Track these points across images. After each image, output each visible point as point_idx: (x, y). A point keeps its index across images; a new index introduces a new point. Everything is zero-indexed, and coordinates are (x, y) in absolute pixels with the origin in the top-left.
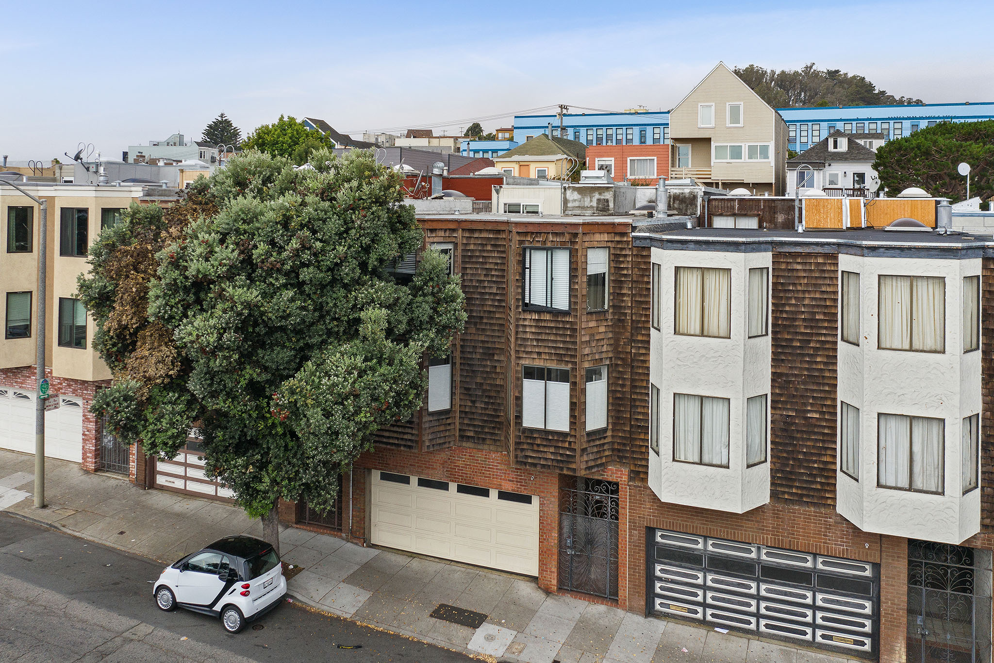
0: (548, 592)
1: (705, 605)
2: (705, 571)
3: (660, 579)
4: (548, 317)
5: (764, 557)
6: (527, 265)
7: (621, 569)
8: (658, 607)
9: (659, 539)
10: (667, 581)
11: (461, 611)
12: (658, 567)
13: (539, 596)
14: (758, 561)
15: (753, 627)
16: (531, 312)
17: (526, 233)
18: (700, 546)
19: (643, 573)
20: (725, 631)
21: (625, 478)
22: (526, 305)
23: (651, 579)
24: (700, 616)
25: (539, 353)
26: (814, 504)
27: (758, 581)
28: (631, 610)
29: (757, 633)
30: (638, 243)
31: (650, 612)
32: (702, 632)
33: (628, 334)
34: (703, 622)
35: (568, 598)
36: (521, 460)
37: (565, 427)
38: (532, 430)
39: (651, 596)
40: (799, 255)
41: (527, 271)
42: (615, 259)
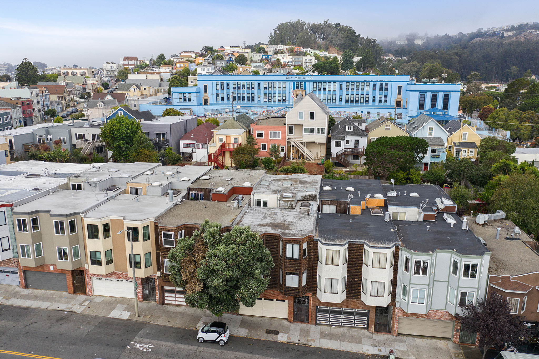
0: (291, 322)
1: (329, 321)
2: (330, 314)
3: (319, 316)
4: (293, 261)
5: (344, 310)
6: (287, 247)
7: (309, 316)
8: (318, 323)
9: (318, 308)
10: (320, 317)
11: (272, 331)
12: (318, 314)
13: (289, 323)
14: (342, 311)
15: (341, 325)
16: (288, 259)
17: (287, 240)
18: (329, 309)
19: (315, 316)
20: (334, 326)
21: (311, 295)
22: (286, 257)
23: (317, 316)
24: (328, 324)
25: (290, 269)
26: (356, 298)
27: (342, 315)
28: (312, 324)
29: (342, 326)
30: (315, 240)
31: (316, 324)
32: (329, 327)
33: (312, 262)
34: (329, 325)
35: (296, 323)
36: (285, 293)
37: (297, 286)
38: (288, 287)
39: (317, 320)
40: (355, 244)
41: (287, 249)
42: (309, 244)
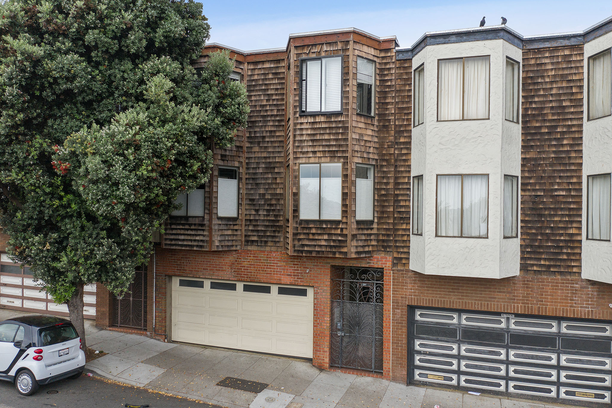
0: (321, 369)
1: (459, 372)
2: (459, 342)
3: (419, 353)
4: (322, 119)
5: (513, 326)
6: (304, 78)
7: (385, 345)
8: (417, 377)
9: (418, 318)
10: (425, 353)
12: (417, 342)
13: (314, 372)
14: (508, 330)
15: (502, 388)
16: (306, 116)
17: (303, 47)
18: (455, 321)
19: (405, 346)
20: (478, 394)
21: (389, 264)
22: (303, 112)
23: (411, 352)
24: (454, 382)
25: (314, 152)
26: (561, 273)
27: (507, 347)
28: (394, 379)
29: (506, 394)
30: (401, 57)
31: (410, 381)
32: (458, 395)
33: (392, 138)
34: (458, 388)
35: (339, 373)
36: (298, 249)
37: (337, 215)
38: (308, 222)
39: (411, 367)
40: (548, 49)
41: (304, 82)
42: (382, 72)
